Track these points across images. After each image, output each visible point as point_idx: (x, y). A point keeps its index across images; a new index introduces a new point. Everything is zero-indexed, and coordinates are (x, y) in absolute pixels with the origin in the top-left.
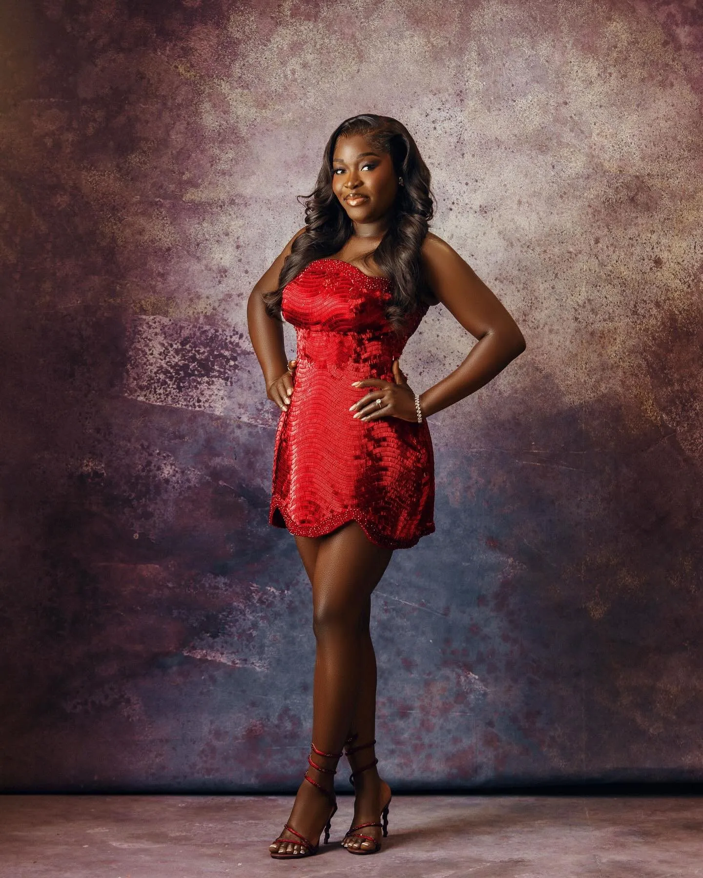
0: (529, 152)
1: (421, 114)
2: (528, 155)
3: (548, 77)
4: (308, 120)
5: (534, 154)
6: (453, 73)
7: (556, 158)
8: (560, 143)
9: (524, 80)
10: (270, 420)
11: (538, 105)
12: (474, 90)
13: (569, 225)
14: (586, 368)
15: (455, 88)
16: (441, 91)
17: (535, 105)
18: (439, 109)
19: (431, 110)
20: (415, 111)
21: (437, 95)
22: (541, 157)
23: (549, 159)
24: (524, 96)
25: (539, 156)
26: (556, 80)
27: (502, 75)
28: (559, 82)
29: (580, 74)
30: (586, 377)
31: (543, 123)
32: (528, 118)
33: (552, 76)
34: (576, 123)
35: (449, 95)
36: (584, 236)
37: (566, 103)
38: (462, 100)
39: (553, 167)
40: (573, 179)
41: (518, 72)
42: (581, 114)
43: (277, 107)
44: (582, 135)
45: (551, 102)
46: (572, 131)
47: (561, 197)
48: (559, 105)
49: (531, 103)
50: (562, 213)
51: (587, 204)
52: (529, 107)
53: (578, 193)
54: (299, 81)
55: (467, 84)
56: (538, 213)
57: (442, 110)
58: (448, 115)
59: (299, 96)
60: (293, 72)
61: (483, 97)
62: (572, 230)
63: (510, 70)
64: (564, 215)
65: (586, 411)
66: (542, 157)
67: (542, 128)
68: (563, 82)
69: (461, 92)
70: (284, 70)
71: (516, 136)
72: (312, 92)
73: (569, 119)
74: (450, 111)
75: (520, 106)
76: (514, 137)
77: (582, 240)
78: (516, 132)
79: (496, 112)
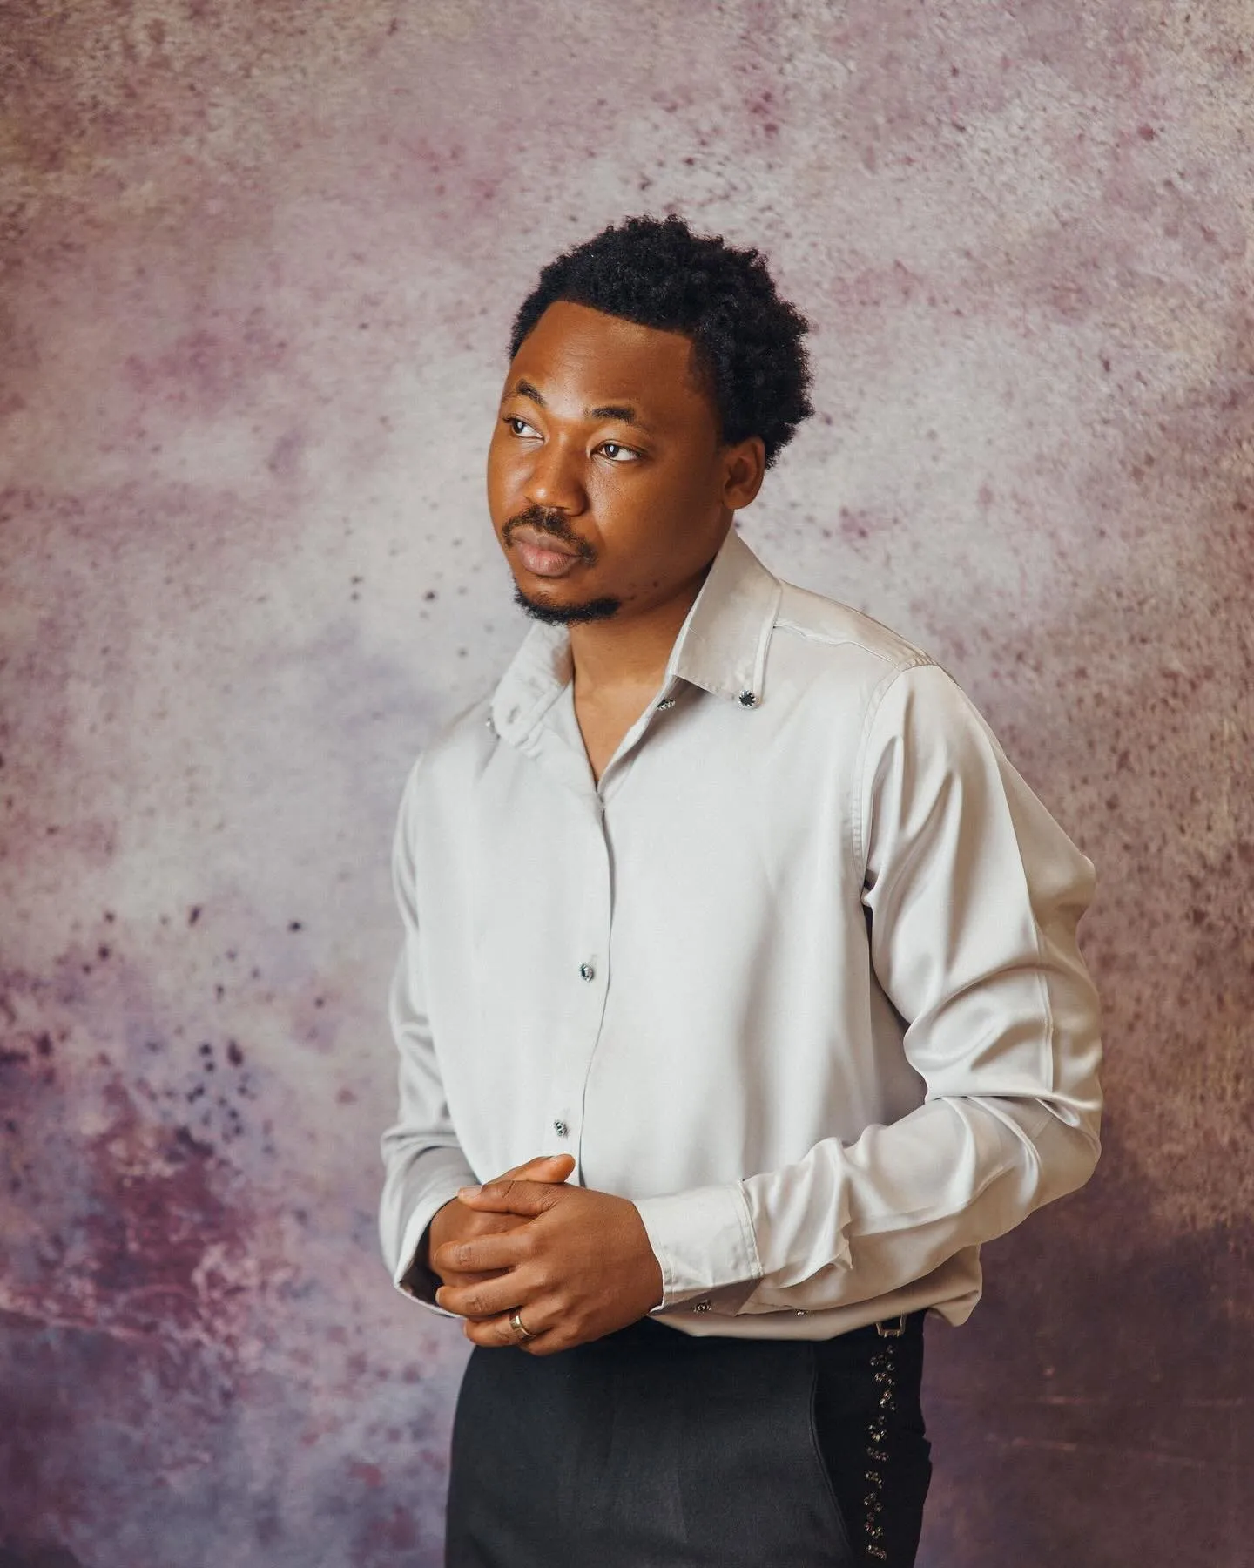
0: (1015, 313)
1: (626, 181)
2: (1014, 325)
3: (1084, 40)
4: (214, 207)
5: (1034, 318)
6: (739, 28)
7: (1116, 332)
8: (1129, 281)
9: (997, 52)
10: (90, 1304)
11: (1047, 140)
12: (813, 90)
13: (1166, 576)
14: (1236, 1096)
15: (746, 82)
16: (694, 95)
17: (1037, 140)
18: (690, 162)
19: (661, 164)
20: (604, 168)
21: (680, 113)
22: (1059, 330)
23: (1091, 334)
24: (993, 111)
25: (1054, 326)
26: (1110, 52)
27: (916, 37)
28: (1123, 59)
29: (1199, 27)
30: (1236, 1126)
31: (1068, 206)
32: (1013, 190)
33: (1096, 35)
34: (1186, 206)
35: (725, 109)
36: (1223, 615)
37: (1148, 134)
38: (770, 128)
39: (1107, 365)
40: (1179, 408)
41: (972, 24)
42: (1203, 174)
43: (100, 162)
44: (1209, 248)
45: (1098, 129)
46: (1171, 232)
47: (1137, 474)
48: (1123, 140)
49: (1023, 134)
50: (1141, 532)
51: (1230, 498)
52: (1015, 150)
53: (1197, 461)
54: (178, 65)
55: (788, 67)
56: (1052, 535)
57: (698, 164)
58: (720, 181)
59: (180, 120)
60: (158, 33)
61: (846, 117)
62: (1178, 594)
63: (942, 15)
64: (1149, 538)
65: (1237, 1250)
66: (1063, 328)
67: (1064, 224)
68: (1137, 57)
69: (767, 97)
70: (123, 28)
71: (968, 254)
72: (224, 106)
73: (1161, 190)
74: (729, 170)
75: (983, 145)
76: (964, 261)
77: (1215, 631)
78: (970, 240)
79: (898, 171)
